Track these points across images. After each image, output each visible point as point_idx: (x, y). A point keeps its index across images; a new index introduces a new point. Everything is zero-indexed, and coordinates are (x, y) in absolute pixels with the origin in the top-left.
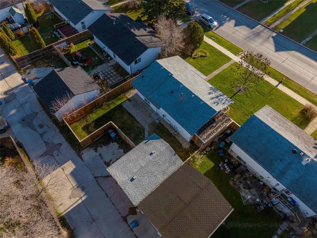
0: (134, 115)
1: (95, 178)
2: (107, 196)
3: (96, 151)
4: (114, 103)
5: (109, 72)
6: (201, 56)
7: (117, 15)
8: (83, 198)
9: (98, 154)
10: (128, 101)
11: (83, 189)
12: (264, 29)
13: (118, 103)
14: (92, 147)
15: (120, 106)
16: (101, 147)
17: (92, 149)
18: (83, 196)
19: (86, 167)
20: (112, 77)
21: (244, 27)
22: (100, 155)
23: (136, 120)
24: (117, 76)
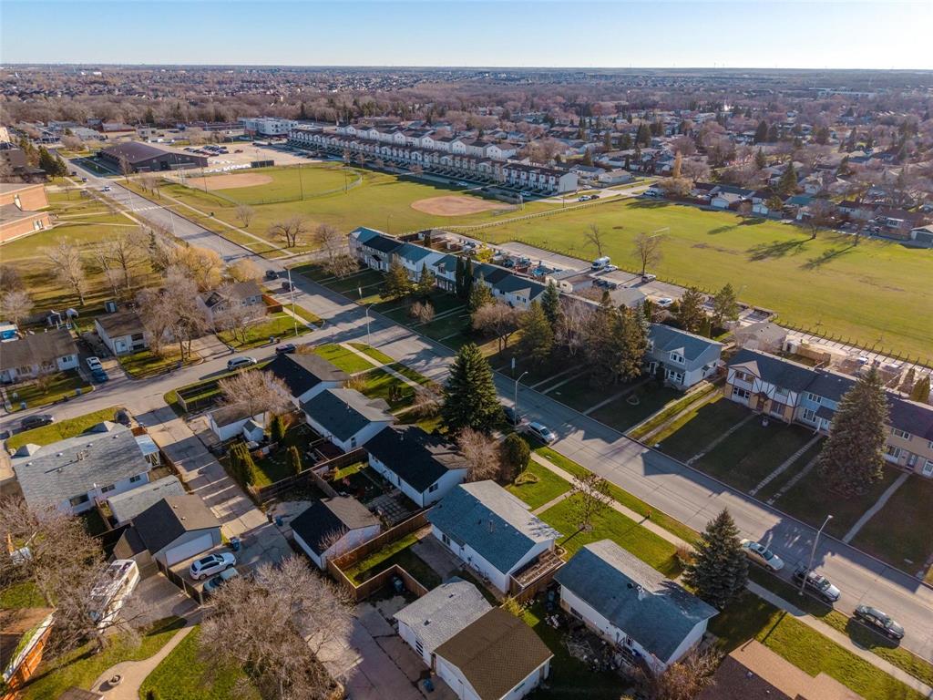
0: (427, 561)
1: (375, 638)
2: (391, 659)
3: (375, 606)
4: (398, 546)
5: (391, 506)
6: (529, 482)
7: (405, 427)
8: (359, 662)
9: (376, 609)
10: (418, 544)
12: (629, 444)
13: (404, 545)
14: (369, 601)
15: (407, 549)
16: (381, 601)
17: (369, 604)
18: (358, 659)
20: (395, 512)
21: (598, 440)
22: (380, 611)
23: (429, 567)
24: (402, 510)
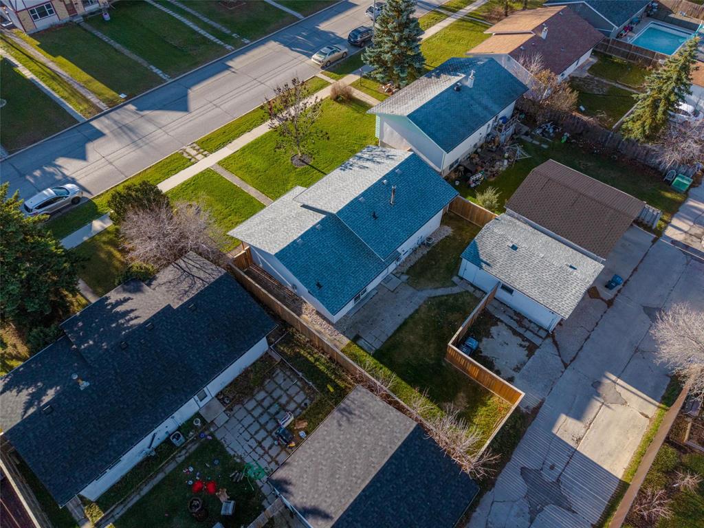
1: (566, 366)
5: (258, 412)
10: (361, 342)
11: (597, 384)
13: (370, 361)
19: (552, 392)
23: (411, 316)
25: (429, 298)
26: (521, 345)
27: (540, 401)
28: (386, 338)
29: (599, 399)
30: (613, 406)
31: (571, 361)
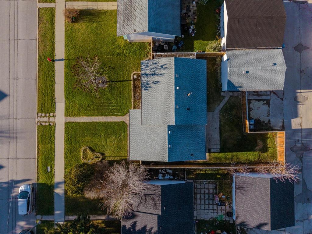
0: (218, 131)
1: (282, 99)
3: (269, 121)
6: (92, 150)
8: (299, 91)
9: (270, 118)
11: (296, 98)
17: (271, 125)
18: (299, 93)
19: (284, 114)
22: (269, 115)
25: (220, 111)
26: (264, 104)
27: (282, 121)
28: (219, 141)
29: (299, 104)
30: (304, 103)
31: (283, 96)
